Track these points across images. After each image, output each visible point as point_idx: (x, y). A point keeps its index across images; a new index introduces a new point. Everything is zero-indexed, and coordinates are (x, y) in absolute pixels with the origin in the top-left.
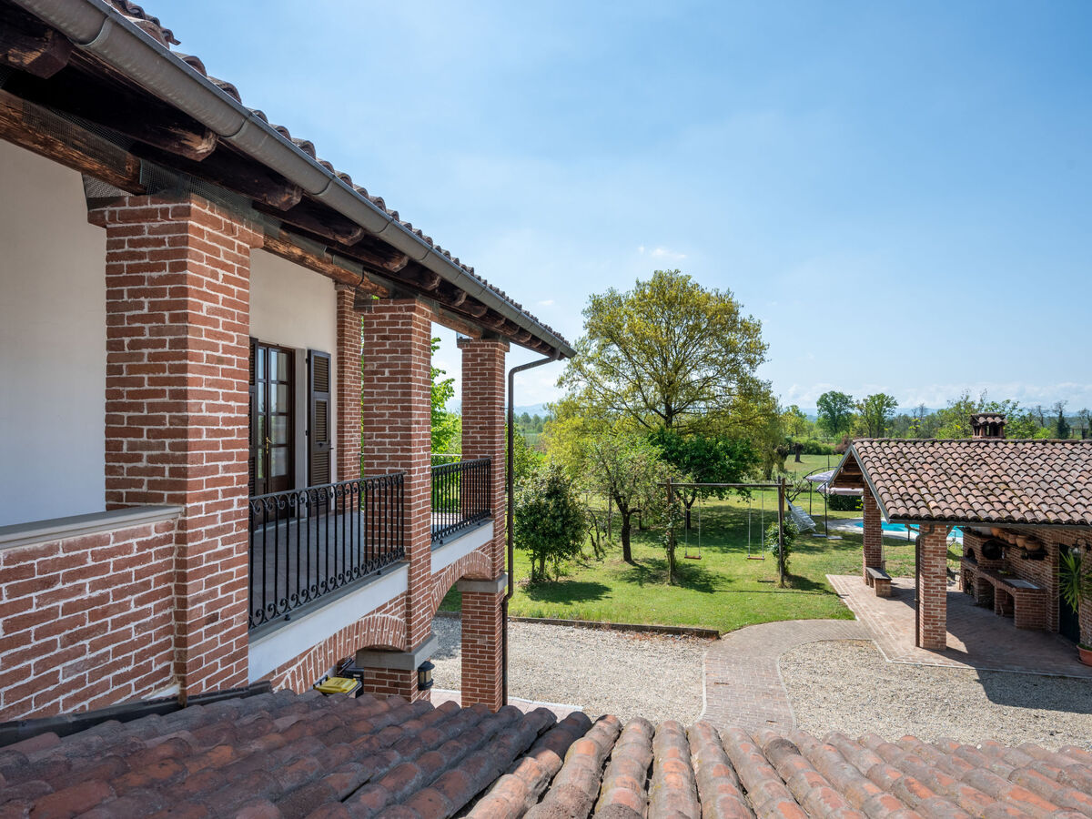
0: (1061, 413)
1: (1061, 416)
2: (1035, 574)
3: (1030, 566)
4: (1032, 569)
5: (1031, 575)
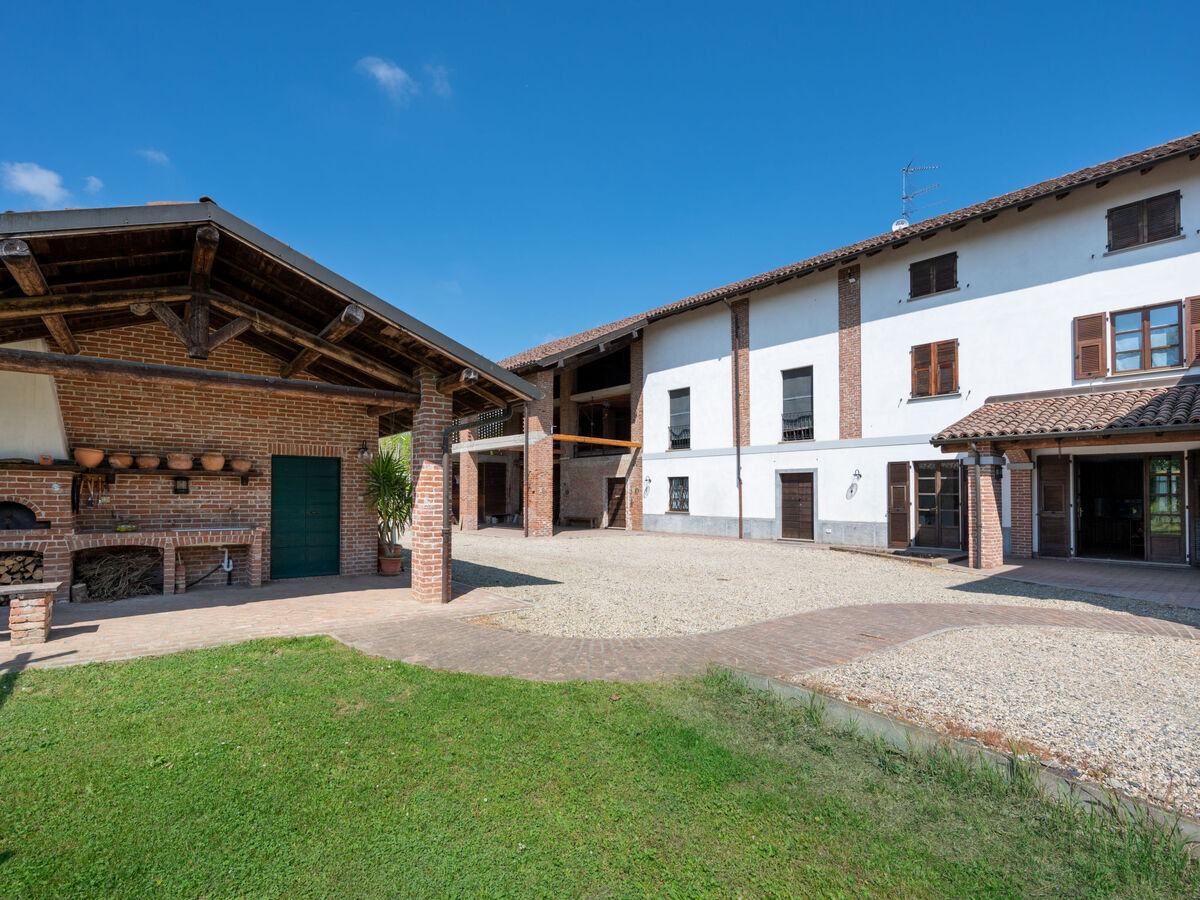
2: (214, 511)
3: (195, 502)
4: (202, 507)
5: (199, 516)
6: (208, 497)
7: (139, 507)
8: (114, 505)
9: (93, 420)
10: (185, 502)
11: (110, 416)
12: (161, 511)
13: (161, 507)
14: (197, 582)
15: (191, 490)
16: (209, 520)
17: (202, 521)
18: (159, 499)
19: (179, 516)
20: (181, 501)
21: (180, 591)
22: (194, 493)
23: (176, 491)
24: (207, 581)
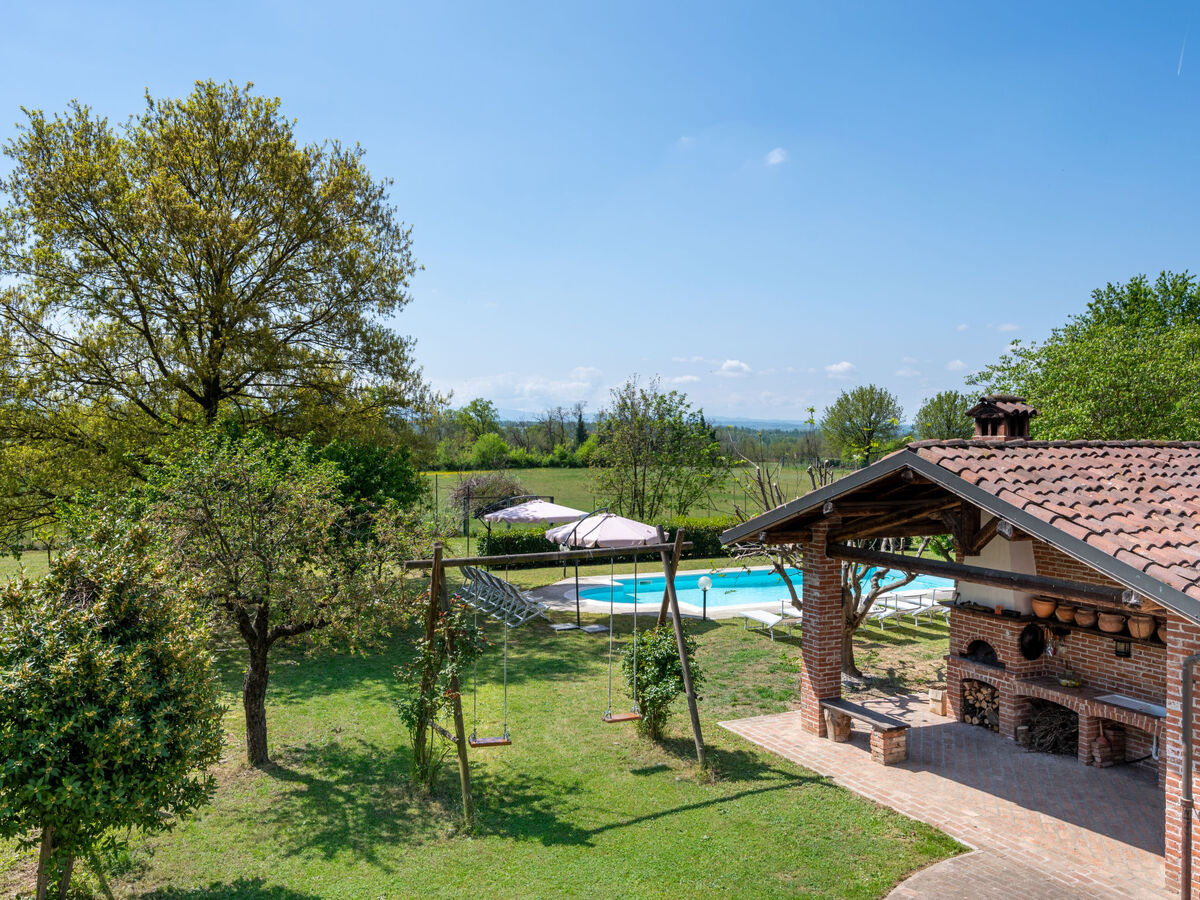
0: (580, 416)
1: (580, 420)
2: (1154, 683)
3: (1136, 668)
4: (1144, 675)
5: (1140, 686)
6: (1149, 666)
7: (1090, 662)
8: (1071, 656)
9: (1055, 570)
10: (1128, 666)
11: (1068, 566)
12: (1107, 671)
13: (1107, 666)
14: (1139, 760)
15: (1133, 654)
16: (1150, 693)
17: (1143, 691)
18: (1105, 657)
19: (1121, 680)
20: (1123, 666)
21: (1095, 764)
22: (1136, 657)
23: (1119, 654)
24: (1148, 764)
